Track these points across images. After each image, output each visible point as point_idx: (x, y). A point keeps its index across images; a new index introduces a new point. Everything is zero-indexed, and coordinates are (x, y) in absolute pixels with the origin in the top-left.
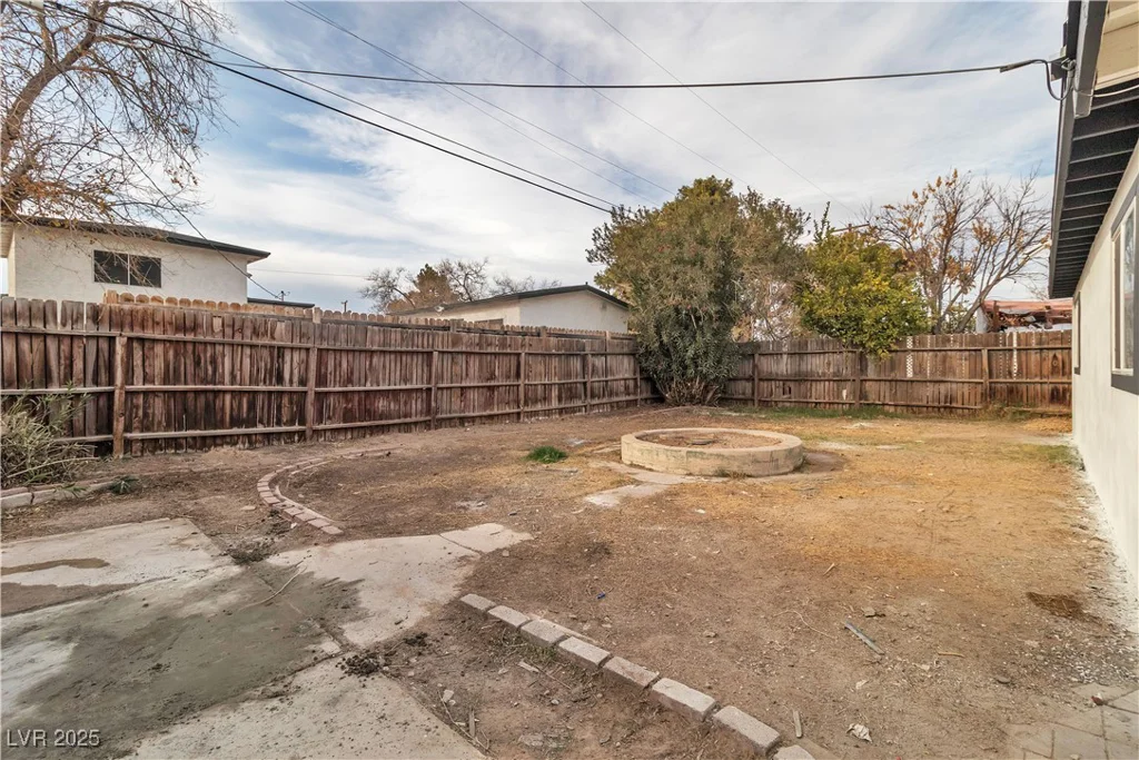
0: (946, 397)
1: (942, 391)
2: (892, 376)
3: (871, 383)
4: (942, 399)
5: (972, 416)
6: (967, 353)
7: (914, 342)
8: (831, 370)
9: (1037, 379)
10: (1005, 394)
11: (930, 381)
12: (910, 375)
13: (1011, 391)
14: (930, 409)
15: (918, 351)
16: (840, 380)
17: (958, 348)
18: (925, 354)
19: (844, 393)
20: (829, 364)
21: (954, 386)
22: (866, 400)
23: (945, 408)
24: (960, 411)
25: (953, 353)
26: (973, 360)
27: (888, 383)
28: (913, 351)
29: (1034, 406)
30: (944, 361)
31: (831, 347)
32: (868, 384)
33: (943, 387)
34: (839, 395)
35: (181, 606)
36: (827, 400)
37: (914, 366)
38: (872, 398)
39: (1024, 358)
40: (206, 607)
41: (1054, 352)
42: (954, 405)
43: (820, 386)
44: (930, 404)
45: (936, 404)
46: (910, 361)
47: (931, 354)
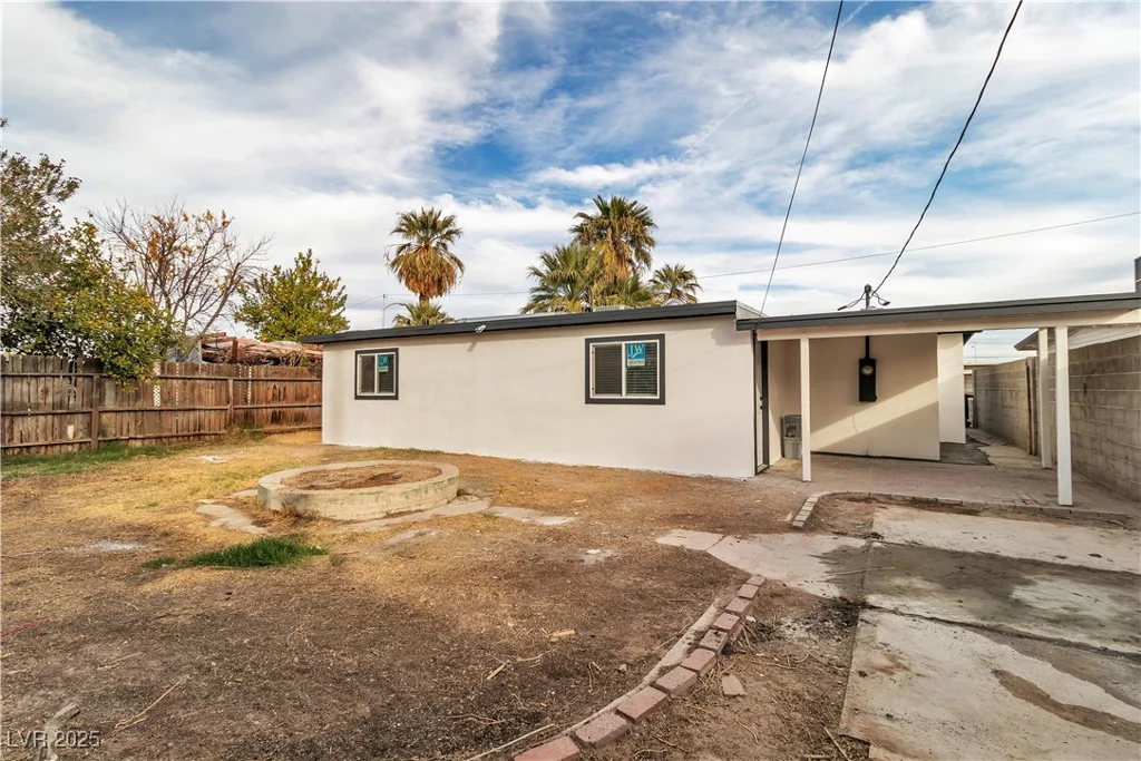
0: (195, 424)
1: (191, 419)
2: (138, 406)
3: (109, 415)
4: (191, 427)
5: (218, 440)
6: (214, 382)
7: (163, 368)
8: (50, 400)
9: (264, 405)
10: (242, 419)
11: (180, 410)
12: (157, 402)
13: (246, 416)
14: (180, 439)
15: (167, 378)
16: (62, 412)
17: (205, 376)
18: (175, 382)
19: (70, 430)
20: (46, 392)
21: (202, 413)
22: (104, 435)
23: (194, 436)
24: (207, 437)
25: (202, 381)
26: (218, 388)
27: (132, 414)
28: (161, 378)
29: (261, 426)
30: (193, 389)
31: (50, 369)
32: (104, 416)
33: (192, 416)
34: (63, 433)
35: (934, 591)
36: (41, 442)
37: (161, 393)
38: (112, 433)
39: (256, 387)
40: (918, 583)
41: (274, 383)
42: (202, 432)
43: (30, 422)
44: (180, 433)
45: (185, 433)
46: (157, 390)
47: (180, 381)
